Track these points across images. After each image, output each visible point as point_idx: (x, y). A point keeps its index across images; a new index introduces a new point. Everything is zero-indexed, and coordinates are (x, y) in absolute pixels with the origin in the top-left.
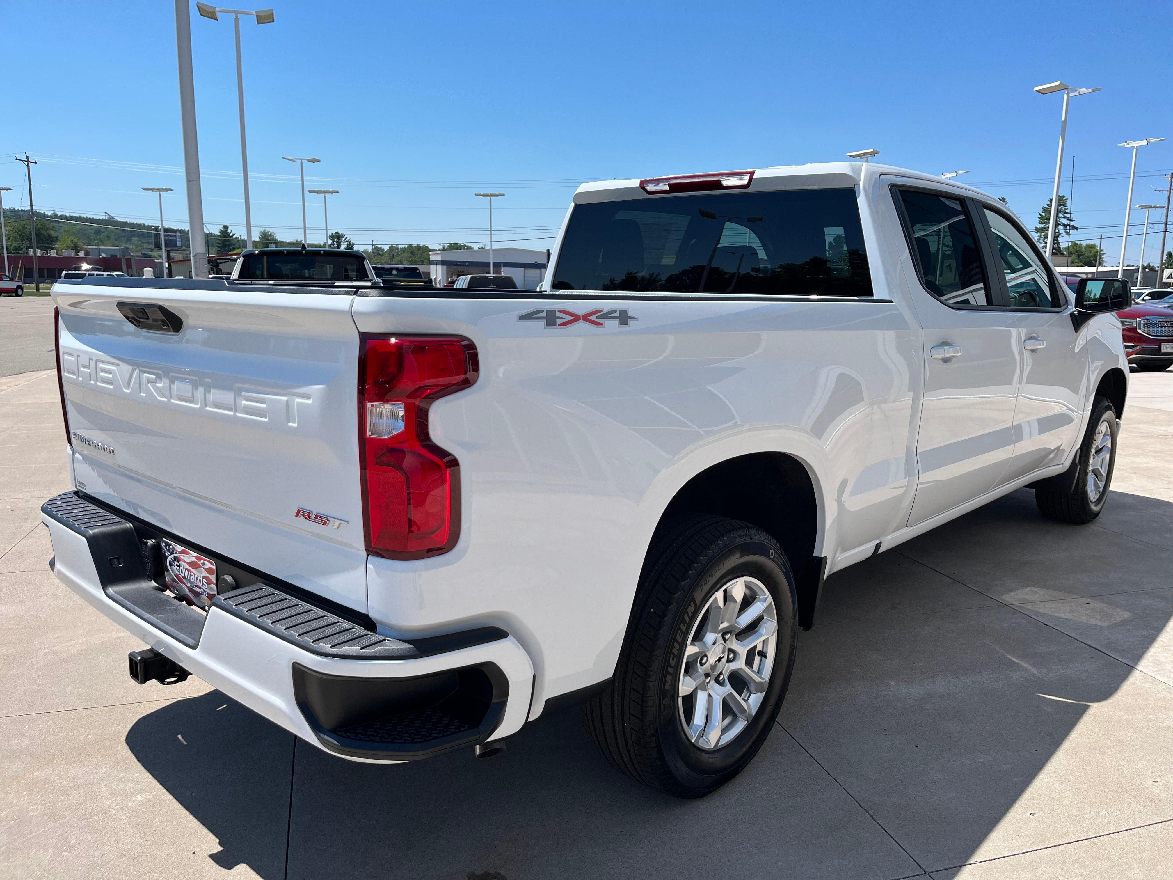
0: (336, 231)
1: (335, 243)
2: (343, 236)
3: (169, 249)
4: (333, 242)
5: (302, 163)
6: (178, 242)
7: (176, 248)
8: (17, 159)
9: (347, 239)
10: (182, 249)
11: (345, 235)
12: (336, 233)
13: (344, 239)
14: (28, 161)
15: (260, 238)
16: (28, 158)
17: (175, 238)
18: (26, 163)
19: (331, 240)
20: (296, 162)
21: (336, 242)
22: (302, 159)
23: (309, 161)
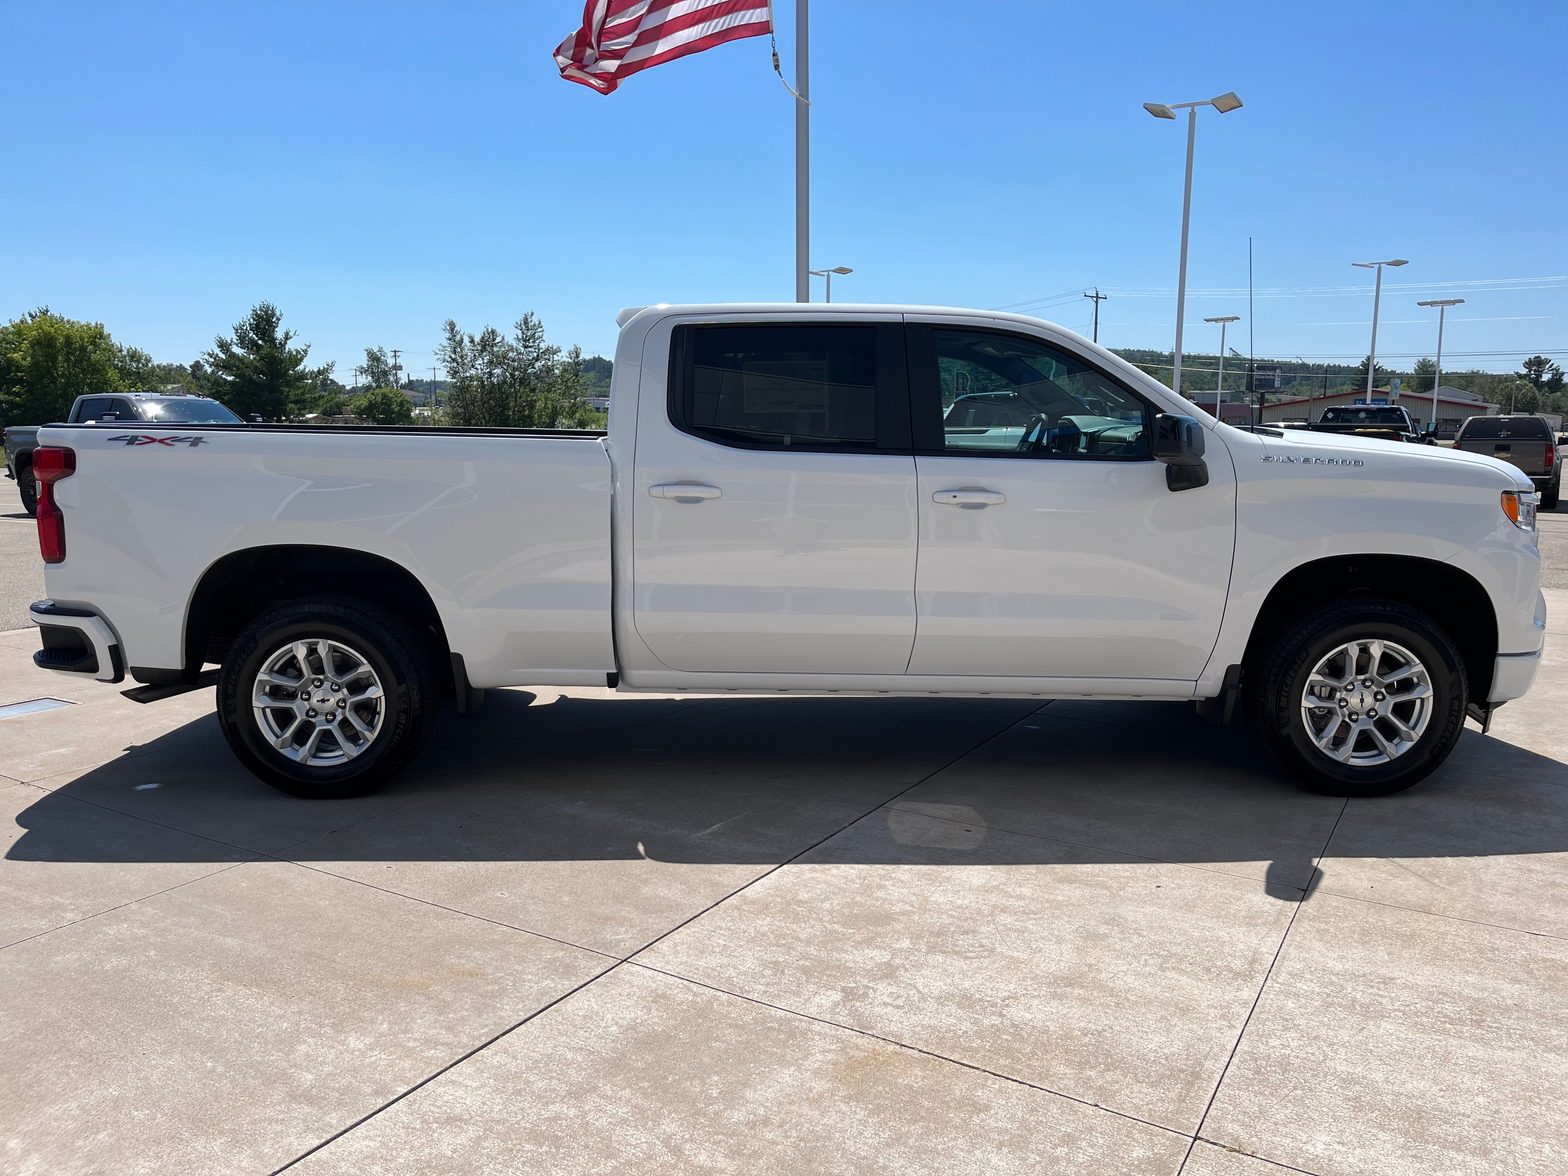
0: (1537, 355)
1: (1532, 372)
2: (1547, 361)
3: (1263, 391)
4: (1530, 371)
5: (1379, 269)
6: (1276, 382)
7: (1273, 390)
8: (1085, 296)
9: (1554, 367)
10: (1281, 390)
11: (1550, 361)
12: (1536, 357)
13: (1547, 366)
14: (1097, 297)
15: (1416, 370)
16: (1097, 294)
17: (1273, 377)
18: (1095, 299)
19: (1527, 368)
20: (1373, 267)
21: (1535, 371)
22: (1380, 264)
23: (1389, 264)
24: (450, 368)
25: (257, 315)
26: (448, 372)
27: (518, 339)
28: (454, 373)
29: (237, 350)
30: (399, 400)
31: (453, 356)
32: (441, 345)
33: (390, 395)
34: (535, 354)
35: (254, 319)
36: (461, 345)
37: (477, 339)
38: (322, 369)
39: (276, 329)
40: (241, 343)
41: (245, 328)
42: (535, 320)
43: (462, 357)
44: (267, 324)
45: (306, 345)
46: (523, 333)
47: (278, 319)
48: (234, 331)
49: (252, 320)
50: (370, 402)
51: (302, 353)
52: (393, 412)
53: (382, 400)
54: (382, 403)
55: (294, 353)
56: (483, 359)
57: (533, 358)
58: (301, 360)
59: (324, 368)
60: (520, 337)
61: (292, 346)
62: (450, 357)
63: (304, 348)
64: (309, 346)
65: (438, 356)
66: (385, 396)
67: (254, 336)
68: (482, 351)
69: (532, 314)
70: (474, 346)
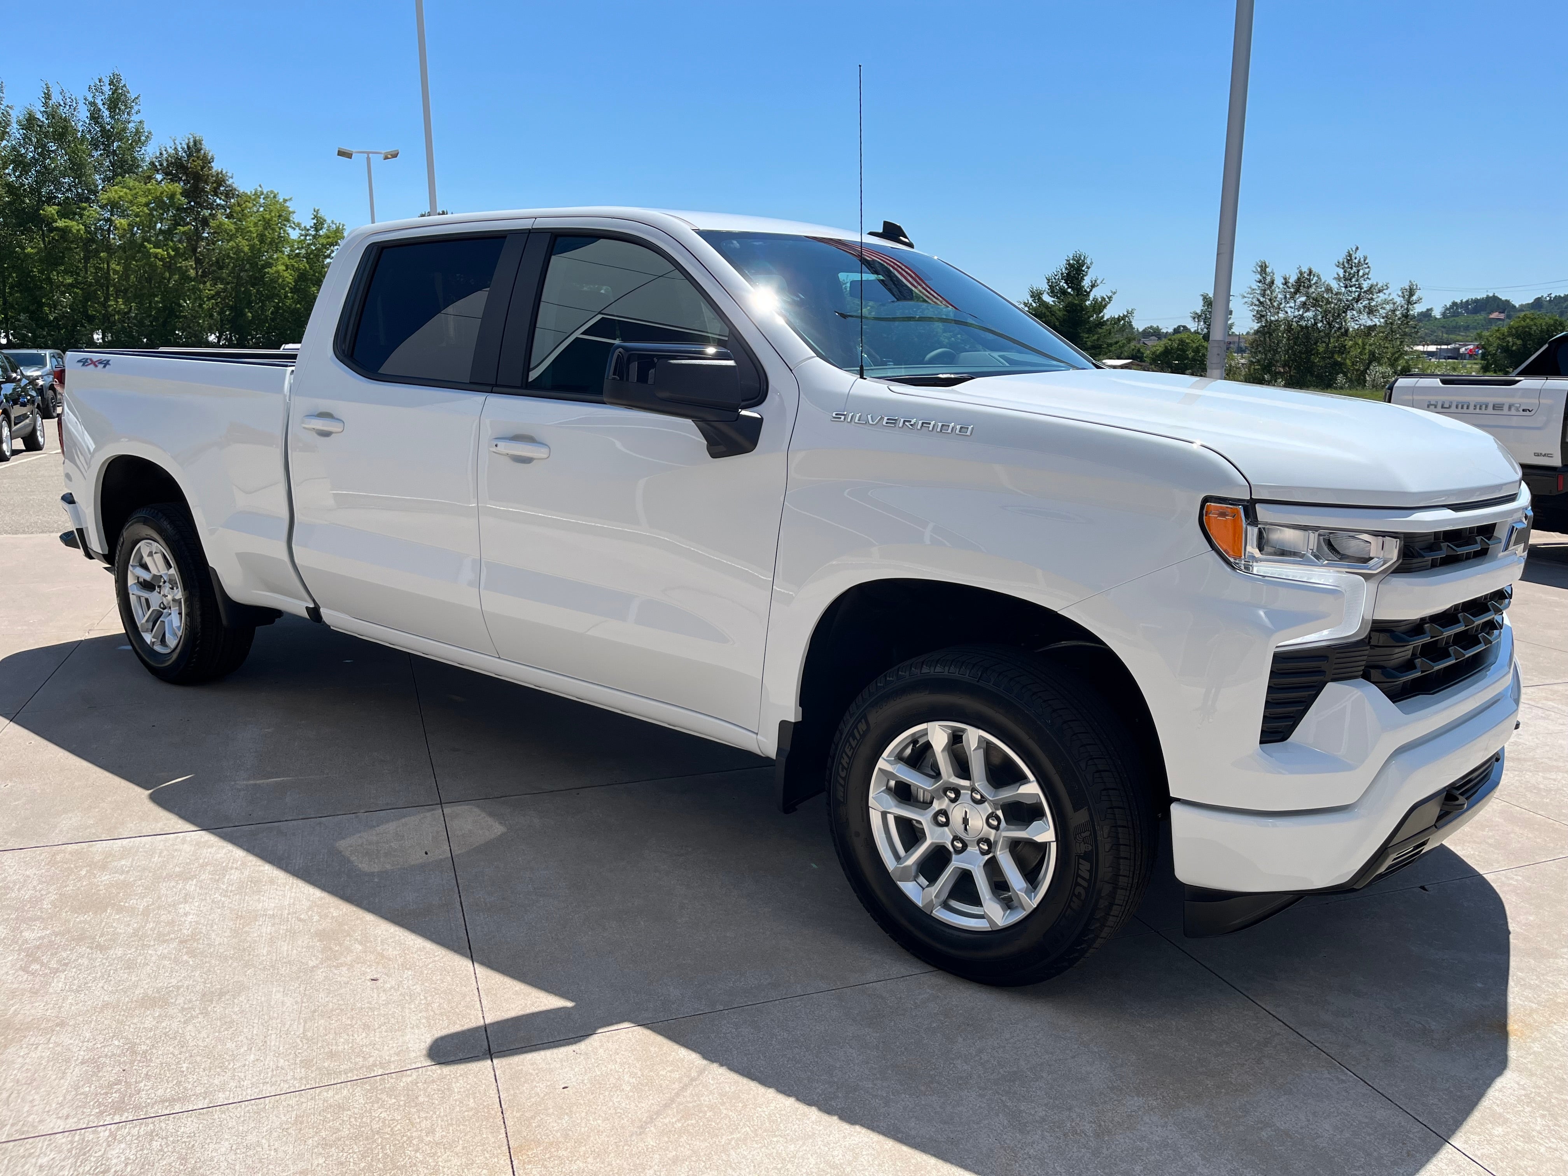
24: (1257, 311)
25: (1069, 264)
26: (1254, 316)
27: (1338, 279)
28: (1260, 317)
29: (1047, 299)
30: (1194, 346)
31: (1262, 299)
32: (1250, 288)
33: (1187, 341)
34: (1357, 294)
35: (1066, 269)
36: (1271, 287)
37: (1292, 280)
38: (1122, 315)
39: (1085, 278)
40: (1052, 292)
41: (1057, 277)
42: (1359, 256)
43: (1270, 300)
44: (1076, 273)
45: (1112, 292)
46: (1345, 272)
47: (1088, 268)
48: (1046, 281)
49: (1064, 270)
50: (1166, 347)
51: (1107, 299)
52: (1187, 358)
53: (1178, 345)
54: (1178, 349)
55: (1100, 300)
56: (1295, 301)
57: (1354, 298)
58: (1105, 306)
59: (1124, 315)
60: (1342, 276)
61: (1096, 294)
62: (1258, 300)
63: (1110, 294)
64: (1115, 293)
65: (1246, 300)
66: (1182, 341)
67: (1065, 285)
68: (1295, 293)
69: (1357, 248)
70: (1288, 287)
